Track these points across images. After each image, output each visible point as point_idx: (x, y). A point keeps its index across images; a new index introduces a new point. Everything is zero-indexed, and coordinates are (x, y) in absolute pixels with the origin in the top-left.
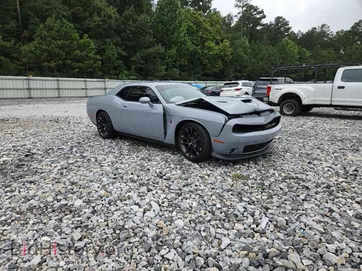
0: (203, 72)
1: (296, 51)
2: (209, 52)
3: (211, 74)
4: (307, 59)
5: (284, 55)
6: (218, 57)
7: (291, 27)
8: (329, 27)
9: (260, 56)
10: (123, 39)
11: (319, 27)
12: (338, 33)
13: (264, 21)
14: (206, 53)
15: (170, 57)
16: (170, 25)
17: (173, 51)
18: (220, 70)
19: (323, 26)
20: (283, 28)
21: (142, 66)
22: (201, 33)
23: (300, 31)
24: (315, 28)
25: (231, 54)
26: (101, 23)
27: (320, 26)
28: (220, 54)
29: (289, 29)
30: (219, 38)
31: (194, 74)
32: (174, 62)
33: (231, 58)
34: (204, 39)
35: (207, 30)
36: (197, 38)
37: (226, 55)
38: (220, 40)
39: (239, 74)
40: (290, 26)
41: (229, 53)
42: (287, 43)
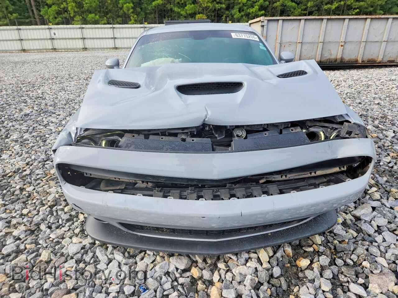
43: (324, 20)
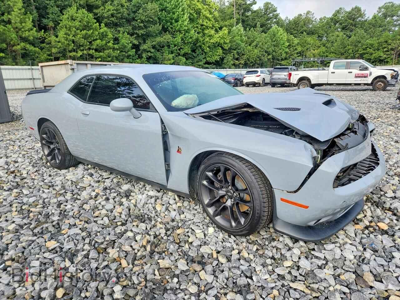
0: (205, 60)
1: (285, 38)
2: (210, 40)
3: (212, 62)
4: (295, 46)
5: (276, 42)
6: (218, 45)
7: (279, 14)
8: (313, 13)
9: (254, 44)
10: (134, 28)
11: (304, 14)
12: (321, 19)
13: (255, 8)
14: (207, 41)
15: (175, 46)
16: (174, 13)
17: (178, 39)
18: (220, 58)
19: (308, 13)
20: (272, 14)
21: (152, 54)
22: (201, 21)
23: (287, 18)
24: (301, 15)
25: (230, 42)
26: (115, 12)
27: (306, 12)
28: (220, 42)
29: (277, 15)
30: (217, 25)
31: (197, 62)
32: (179, 50)
33: (230, 45)
34: (204, 27)
35: (207, 18)
36: (197, 25)
37: (225, 43)
38: (219, 28)
39: (236, 61)
40: (278, 12)
41: (228, 41)
42: (277, 30)
43: (88, 65)
